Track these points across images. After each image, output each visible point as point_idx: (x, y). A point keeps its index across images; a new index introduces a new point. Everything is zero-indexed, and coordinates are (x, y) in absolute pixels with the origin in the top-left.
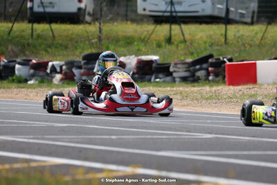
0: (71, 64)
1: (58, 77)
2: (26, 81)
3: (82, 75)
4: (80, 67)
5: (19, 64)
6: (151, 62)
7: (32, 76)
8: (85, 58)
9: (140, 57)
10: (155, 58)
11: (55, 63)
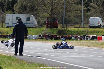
0: (81, 37)
1: (79, 39)
2: (74, 40)
3: (83, 39)
4: (83, 37)
5: (73, 37)
6: (94, 36)
7: (75, 39)
8: (84, 35)
9: (93, 36)
10: (95, 35)
11: (79, 36)
